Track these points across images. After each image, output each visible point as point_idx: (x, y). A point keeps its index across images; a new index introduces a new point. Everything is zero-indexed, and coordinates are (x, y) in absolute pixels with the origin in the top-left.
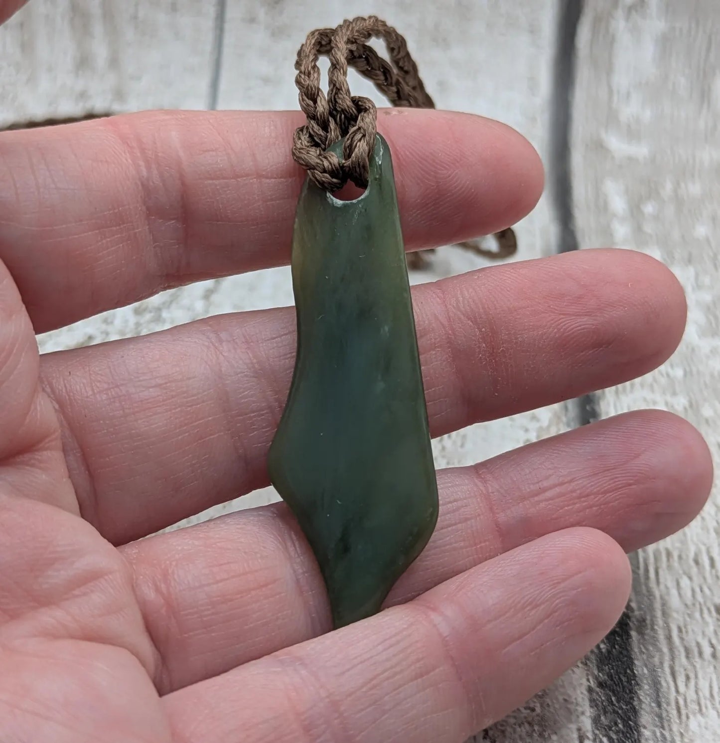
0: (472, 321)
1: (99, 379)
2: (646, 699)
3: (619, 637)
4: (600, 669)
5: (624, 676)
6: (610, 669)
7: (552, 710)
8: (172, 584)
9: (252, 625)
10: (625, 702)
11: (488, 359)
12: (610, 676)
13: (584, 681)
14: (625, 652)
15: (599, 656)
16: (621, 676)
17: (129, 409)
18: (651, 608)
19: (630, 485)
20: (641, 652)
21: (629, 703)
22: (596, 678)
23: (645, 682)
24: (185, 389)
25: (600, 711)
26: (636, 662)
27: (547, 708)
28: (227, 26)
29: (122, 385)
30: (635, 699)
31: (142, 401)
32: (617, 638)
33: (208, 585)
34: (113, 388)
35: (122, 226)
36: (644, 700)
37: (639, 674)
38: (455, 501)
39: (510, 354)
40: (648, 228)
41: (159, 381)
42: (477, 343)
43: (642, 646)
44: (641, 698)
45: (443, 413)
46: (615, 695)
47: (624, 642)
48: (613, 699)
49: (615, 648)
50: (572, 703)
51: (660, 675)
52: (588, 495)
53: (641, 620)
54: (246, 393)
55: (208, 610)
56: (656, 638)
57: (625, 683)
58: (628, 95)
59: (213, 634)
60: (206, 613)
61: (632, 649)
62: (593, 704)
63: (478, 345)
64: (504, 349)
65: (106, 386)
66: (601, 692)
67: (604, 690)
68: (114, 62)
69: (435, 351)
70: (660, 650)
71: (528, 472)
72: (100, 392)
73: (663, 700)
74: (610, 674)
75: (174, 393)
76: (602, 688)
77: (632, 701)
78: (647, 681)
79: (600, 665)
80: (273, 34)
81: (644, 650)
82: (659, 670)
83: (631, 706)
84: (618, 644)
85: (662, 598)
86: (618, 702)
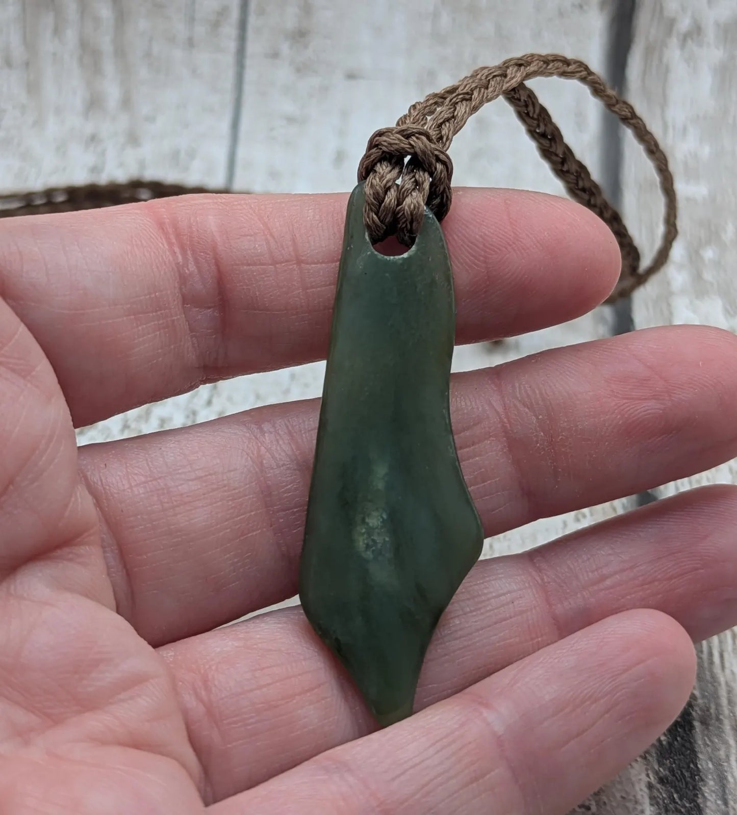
0: (528, 408)
1: (136, 472)
2: (712, 796)
3: (680, 728)
4: (661, 764)
5: (687, 771)
6: (672, 763)
7: (608, 808)
8: (214, 689)
9: (299, 733)
10: (688, 800)
11: (547, 449)
12: (672, 771)
13: (643, 777)
14: (687, 745)
15: (659, 749)
16: (684, 771)
17: (168, 503)
18: (716, 696)
19: (697, 569)
20: (706, 745)
21: (693, 800)
22: (656, 773)
23: (710, 777)
24: (225, 482)
25: (661, 810)
26: (700, 756)
27: (603, 807)
28: (248, 62)
29: (160, 478)
30: (700, 796)
31: (182, 495)
32: (679, 730)
33: (252, 690)
34: (151, 481)
35: (159, 313)
36: (709, 798)
37: (703, 769)
38: (509, 592)
39: (570, 444)
40: (708, 276)
41: (199, 473)
42: (534, 431)
43: (706, 738)
44: (706, 794)
45: (502, 509)
46: (677, 792)
47: (686, 733)
48: (675, 796)
49: (677, 741)
50: (630, 800)
51: (725, 769)
52: (650, 583)
53: (705, 709)
54: (289, 486)
55: (252, 717)
56: (722, 729)
57: (688, 779)
58: (685, 129)
59: (258, 744)
60: (251, 720)
61: (695, 741)
62: (654, 802)
63: (534, 434)
64: (564, 438)
65: (143, 479)
66: (662, 789)
67: (665, 787)
68: (126, 103)
69: (490, 440)
70: (726, 743)
71: (585, 559)
72: (137, 485)
73: (730, 797)
74: (671, 769)
75: (215, 486)
76: (663, 785)
77: (696, 798)
78: (713, 777)
79: (660, 759)
80: (298, 70)
81: (708, 742)
82: (724, 764)
83: (695, 804)
84: (679, 736)
85: (727, 683)
86: (681, 799)
